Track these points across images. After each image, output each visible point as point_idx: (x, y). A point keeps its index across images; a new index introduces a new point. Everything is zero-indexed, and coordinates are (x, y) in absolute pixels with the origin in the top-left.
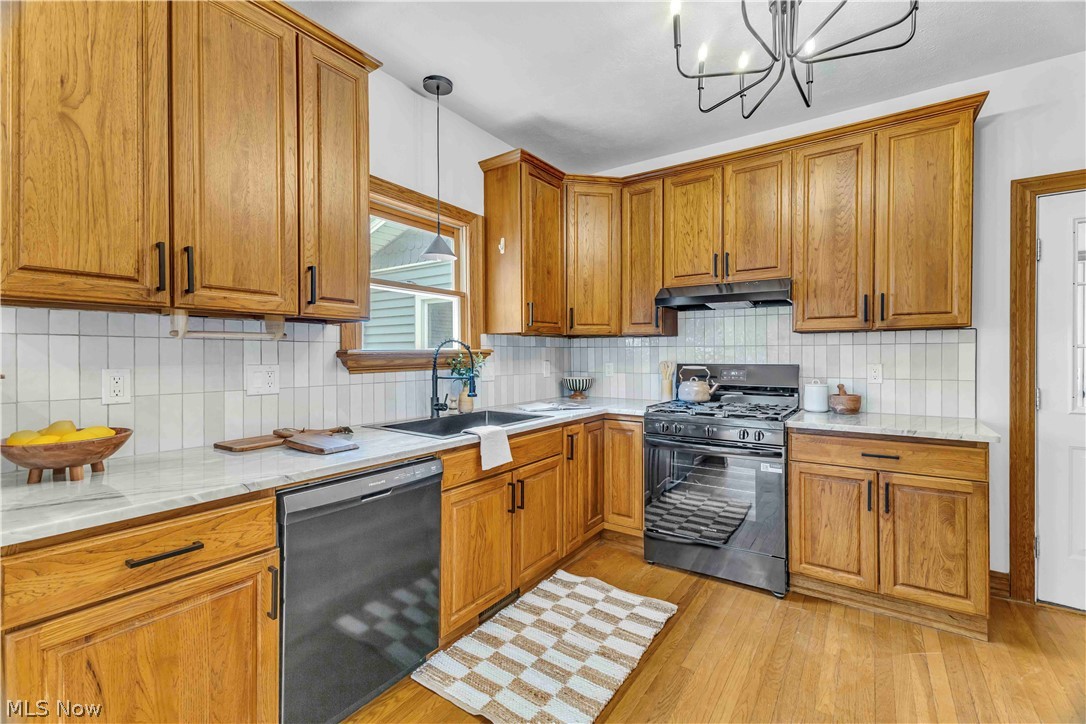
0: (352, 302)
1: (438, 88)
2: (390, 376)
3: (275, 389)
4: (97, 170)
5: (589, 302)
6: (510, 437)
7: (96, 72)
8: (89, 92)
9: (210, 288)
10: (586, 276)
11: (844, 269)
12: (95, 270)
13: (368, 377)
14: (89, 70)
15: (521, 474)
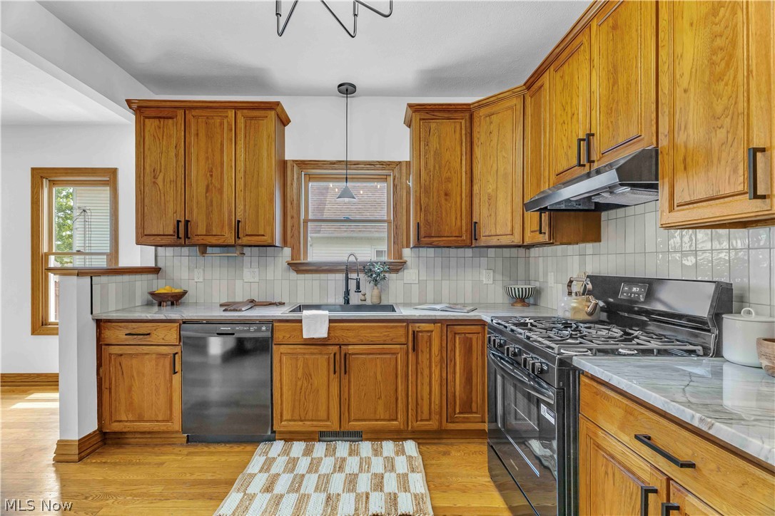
0: (263, 235)
1: (347, 90)
2: (323, 276)
3: (257, 279)
4: (163, 198)
5: (493, 214)
6: (331, 321)
7: (162, 164)
8: (160, 171)
9: (198, 235)
10: (490, 191)
11: (726, 108)
12: (162, 233)
13: (308, 276)
14: (161, 163)
15: (348, 350)
